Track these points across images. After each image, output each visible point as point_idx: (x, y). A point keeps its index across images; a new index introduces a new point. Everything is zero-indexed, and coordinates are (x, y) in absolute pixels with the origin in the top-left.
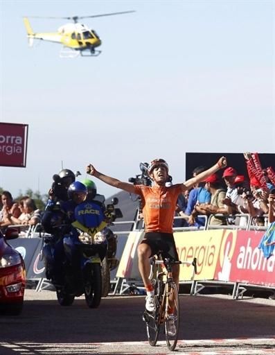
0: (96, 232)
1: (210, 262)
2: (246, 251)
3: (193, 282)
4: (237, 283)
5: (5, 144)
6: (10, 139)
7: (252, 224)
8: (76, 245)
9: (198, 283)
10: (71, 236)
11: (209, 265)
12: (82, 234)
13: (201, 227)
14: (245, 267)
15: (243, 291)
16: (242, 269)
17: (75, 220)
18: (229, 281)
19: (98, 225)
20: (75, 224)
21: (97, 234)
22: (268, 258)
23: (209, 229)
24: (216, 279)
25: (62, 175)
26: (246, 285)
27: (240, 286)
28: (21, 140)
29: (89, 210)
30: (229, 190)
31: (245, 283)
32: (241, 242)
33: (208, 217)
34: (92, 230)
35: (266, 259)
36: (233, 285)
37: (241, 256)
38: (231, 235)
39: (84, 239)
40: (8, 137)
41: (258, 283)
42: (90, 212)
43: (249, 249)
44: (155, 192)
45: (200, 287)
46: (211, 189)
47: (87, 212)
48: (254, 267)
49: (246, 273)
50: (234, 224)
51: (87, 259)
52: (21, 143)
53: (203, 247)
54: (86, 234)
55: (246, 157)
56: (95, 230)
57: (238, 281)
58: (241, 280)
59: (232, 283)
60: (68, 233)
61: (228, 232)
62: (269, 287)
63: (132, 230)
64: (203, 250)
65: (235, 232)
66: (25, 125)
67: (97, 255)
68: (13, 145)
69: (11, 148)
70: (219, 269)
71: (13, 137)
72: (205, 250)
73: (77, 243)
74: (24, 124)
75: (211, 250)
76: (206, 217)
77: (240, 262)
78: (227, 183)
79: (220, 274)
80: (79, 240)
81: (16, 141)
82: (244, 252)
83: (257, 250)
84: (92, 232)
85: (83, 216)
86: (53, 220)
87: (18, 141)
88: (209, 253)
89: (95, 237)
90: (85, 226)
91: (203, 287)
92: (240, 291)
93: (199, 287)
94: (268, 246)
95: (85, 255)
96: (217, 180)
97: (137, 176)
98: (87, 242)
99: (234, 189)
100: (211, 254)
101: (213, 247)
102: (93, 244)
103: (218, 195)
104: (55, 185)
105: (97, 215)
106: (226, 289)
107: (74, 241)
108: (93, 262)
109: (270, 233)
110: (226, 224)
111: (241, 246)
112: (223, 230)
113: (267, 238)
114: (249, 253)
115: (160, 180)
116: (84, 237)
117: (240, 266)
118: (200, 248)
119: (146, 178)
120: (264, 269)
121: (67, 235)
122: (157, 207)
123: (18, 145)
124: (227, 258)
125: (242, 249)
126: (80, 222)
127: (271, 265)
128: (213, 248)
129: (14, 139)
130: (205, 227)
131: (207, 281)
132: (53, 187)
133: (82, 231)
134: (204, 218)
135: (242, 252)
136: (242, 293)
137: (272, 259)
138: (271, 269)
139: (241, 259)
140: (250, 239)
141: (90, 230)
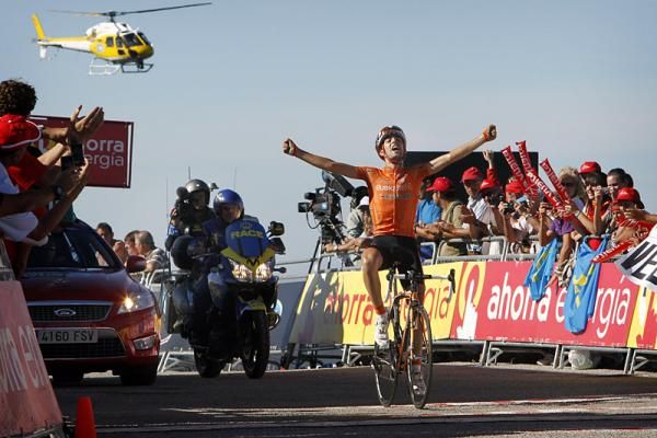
0: (259, 264)
1: (443, 313)
2: (502, 292)
4: (488, 342)
5: (97, 152)
6: (105, 145)
7: (510, 252)
8: (229, 285)
10: (220, 271)
11: (442, 316)
12: (236, 267)
14: (500, 317)
15: (498, 354)
16: (496, 321)
17: (226, 247)
18: (475, 339)
19: (261, 253)
20: (226, 252)
21: (260, 267)
22: (538, 301)
23: (439, 262)
24: (453, 337)
26: (503, 343)
27: (493, 346)
28: (122, 146)
29: (247, 230)
30: (471, 202)
31: (502, 340)
32: (494, 278)
33: (437, 247)
34: (253, 261)
35: (534, 302)
36: (482, 346)
37: (494, 300)
38: (476, 269)
39: (240, 275)
40: (102, 142)
41: (523, 340)
42: (249, 234)
43: (507, 289)
44: (388, 174)
46: (442, 201)
47: (244, 233)
48: (515, 316)
49: (503, 325)
50: (479, 253)
51: (246, 305)
52: (122, 150)
54: (243, 267)
55: (486, 158)
56: (256, 260)
57: (491, 338)
58: (494, 337)
59: (481, 342)
60: (216, 266)
61: (471, 265)
62: (540, 345)
64: (430, 294)
65: (482, 265)
66: (129, 123)
67: (260, 298)
68: (109, 154)
69: (108, 158)
71: (110, 142)
72: (434, 294)
73: (228, 281)
74: (126, 121)
75: (444, 295)
76: (433, 244)
77: (492, 309)
78: (468, 190)
79: (459, 330)
80: (232, 277)
81: (115, 147)
82: (498, 294)
83: (520, 290)
84: (253, 264)
85: (239, 240)
86: (190, 248)
87: (119, 148)
88: (441, 299)
89: (257, 272)
90: (241, 255)
92: (493, 353)
94: (538, 283)
95: (241, 299)
96: (451, 187)
97: (318, 190)
98: (246, 279)
99: (479, 200)
100: (445, 299)
102: (254, 282)
103: (452, 211)
104: (180, 203)
105: (260, 239)
106: (469, 352)
107: (224, 278)
108: (254, 308)
109: (541, 261)
110: (466, 254)
111: (494, 285)
112: (462, 263)
113: (536, 270)
114: (506, 295)
116: (240, 271)
117: (492, 315)
119: (332, 193)
120: (531, 318)
121: (213, 269)
122: (392, 197)
123: (118, 154)
124: (469, 305)
125: (496, 289)
126: (234, 250)
127: (543, 311)
129: (112, 145)
130: (432, 261)
131: (438, 342)
133: (239, 263)
134: (429, 248)
135: (495, 294)
136: (495, 357)
137: (546, 302)
138: (543, 317)
139: (493, 305)
140: (507, 274)
141: (250, 261)
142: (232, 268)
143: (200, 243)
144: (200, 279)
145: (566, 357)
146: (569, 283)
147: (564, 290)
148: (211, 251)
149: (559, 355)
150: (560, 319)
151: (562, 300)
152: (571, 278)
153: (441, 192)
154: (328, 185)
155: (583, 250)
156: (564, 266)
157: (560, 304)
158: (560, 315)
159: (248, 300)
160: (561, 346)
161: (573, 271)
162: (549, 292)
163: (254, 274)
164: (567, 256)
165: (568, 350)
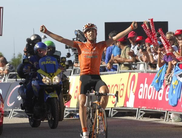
0: (54, 76)
2: (144, 87)
3: (110, 109)
4: (139, 109)
7: (147, 69)
8: (40, 86)
9: (114, 109)
10: (37, 80)
11: (120, 97)
12: (44, 78)
13: (115, 72)
14: (143, 98)
15: (143, 114)
16: (142, 99)
17: (39, 69)
18: (134, 107)
19: (55, 71)
20: (39, 71)
21: (55, 77)
22: (158, 91)
23: (120, 73)
24: (125, 106)
25: (32, 38)
26: (145, 109)
27: (141, 111)
29: (49, 61)
30: (132, 46)
31: (144, 108)
32: (141, 81)
33: (119, 66)
34: (51, 75)
35: (157, 92)
36: (136, 110)
37: (141, 90)
38: (134, 76)
39: (46, 81)
41: (152, 108)
42: (49, 62)
43: (146, 85)
44: (88, 47)
45: (116, 112)
46: (121, 46)
47: (47, 62)
48: (149, 97)
49: (145, 102)
50: (136, 69)
51: (49, 95)
53: (116, 85)
54: (47, 78)
56: (53, 74)
57: (140, 107)
58: (141, 106)
59: (136, 109)
61: (132, 74)
62: (159, 111)
63: (70, 75)
64: (116, 87)
65: (137, 75)
67: (55, 92)
70: (127, 99)
73: (41, 84)
75: (122, 87)
76: (118, 65)
77: (140, 94)
78: (131, 41)
79: (127, 103)
80: (42, 82)
83: (151, 86)
84: (51, 76)
85: (45, 65)
86: (24, 69)
88: (120, 89)
89: (53, 80)
90: (46, 72)
91: (117, 112)
92: (141, 114)
93: (114, 112)
94: (158, 83)
95: (46, 92)
98: (48, 83)
99: (136, 45)
100: (122, 89)
101: (123, 84)
102: (52, 85)
103: (126, 50)
104: (28, 45)
105: (54, 65)
106: (132, 113)
107: (39, 83)
108: (52, 97)
109: (160, 74)
110: (131, 69)
111: (141, 83)
112: (129, 73)
113: (157, 77)
114: (146, 88)
115: (91, 39)
116: (46, 80)
117: (140, 97)
118: (114, 86)
120: (156, 98)
121: (34, 79)
122: (89, 57)
124: (132, 92)
125: (142, 85)
126: (42, 69)
127: (160, 96)
128: (123, 86)
130: (117, 72)
131: (119, 108)
132: (27, 46)
133: (45, 76)
134: (117, 66)
135: (141, 88)
136: (142, 115)
137: (161, 91)
138: (160, 98)
139: (141, 93)
140: (146, 79)
141: (50, 75)
142: (42, 78)
143: (28, 67)
145: (170, 117)
146: (170, 83)
147: (169, 87)
148: (33, 71)
149: (167, 116)
150: (167, 100)
151: (168, 91)
152: (171, 81)
153: (120, 42)
154: (77, 37)
155: (177, 69)
156: (168, 76)
157: (167, 93)
158: (167, 98)
159: (49, 92)
160: (167, 111)
161: (172, 78)
162: (163, 87)
163: (52, 81)
164: (170, 72)
165: (171, 113)
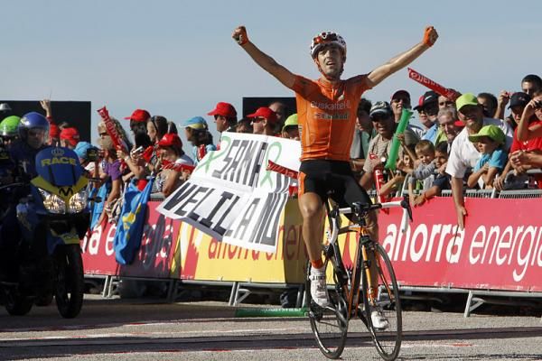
0: (72, 194)
8: (41, 216)
10: (30, 202)
12: (48, 197)
17: (36, 175)
19: (75, 182)
20: (36, 182)
21: (73, 197)
29: (59, 157)
34: (66, 190)
39: (52, 205)
42: (61, 161)
44: (324, 91)
47: (55, 161)
51: (59, 238)
54: (55, 197)
56: (69, 189)
60: (25, 196)
67: (74, 230)
73: (40, 212)
80: (44, 208)
84: (66, 194)
85: (49, 168)
89: (70, 202)
90: (53, 184)
95: (53, 232)
98: (57, 210)
102: (67, 213)
105: (73, 166)
107: (34, 209)
108: (67, 242)
115: (329, 71)
116: (52, 202)
121: (23, 200)
122: (329, 117)
126: (45, 178)
133: (49, 193)
141: (62, 190)
142: (44, 199)
143: (9, 172)
144: (8, 211)
148: (19, 181)
156: (113, 204)
159: (60, 233)
163: (67, 205)
